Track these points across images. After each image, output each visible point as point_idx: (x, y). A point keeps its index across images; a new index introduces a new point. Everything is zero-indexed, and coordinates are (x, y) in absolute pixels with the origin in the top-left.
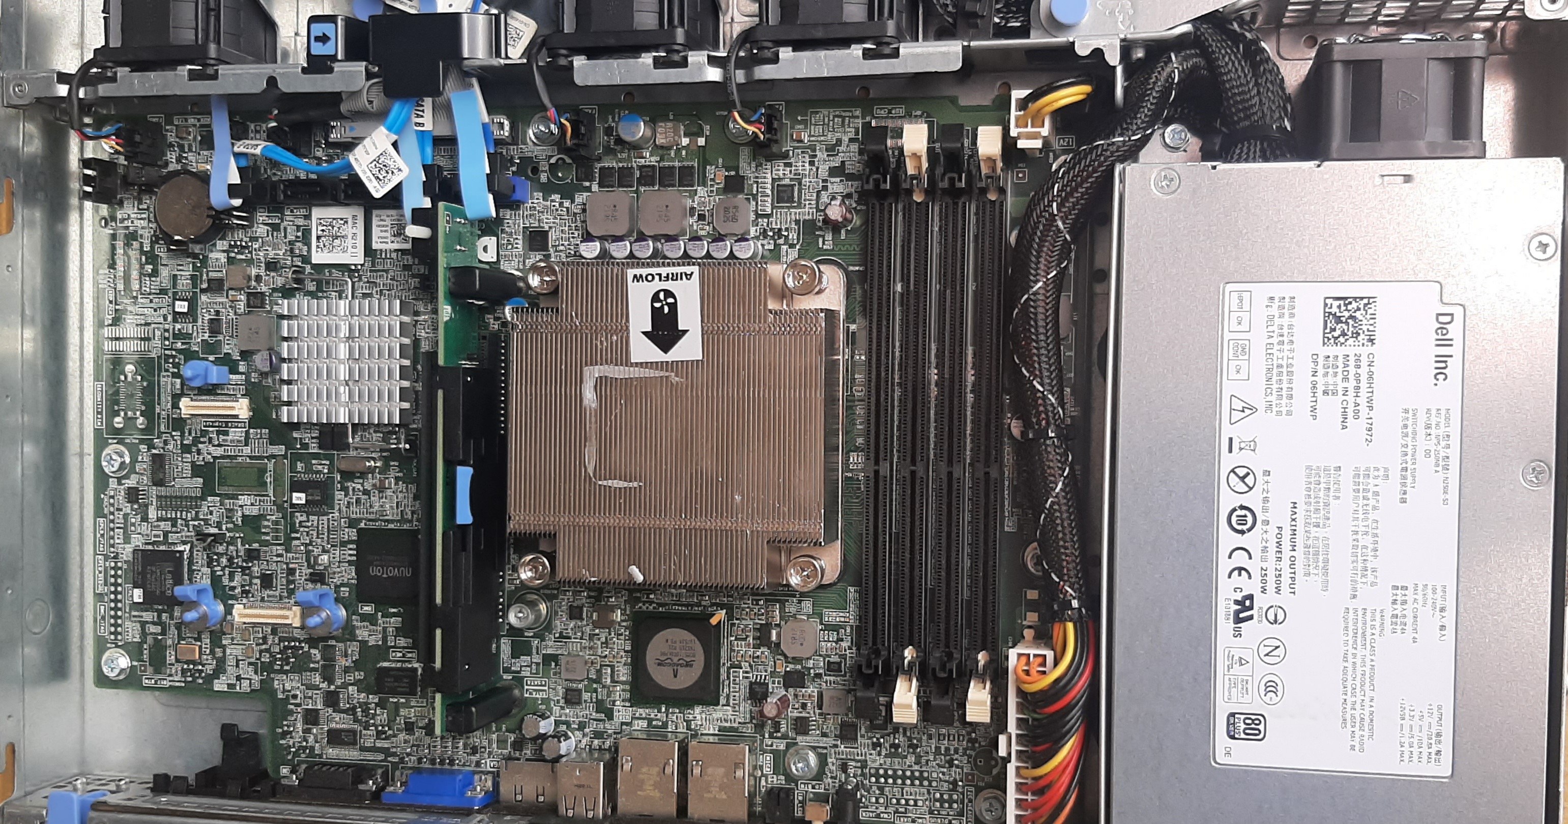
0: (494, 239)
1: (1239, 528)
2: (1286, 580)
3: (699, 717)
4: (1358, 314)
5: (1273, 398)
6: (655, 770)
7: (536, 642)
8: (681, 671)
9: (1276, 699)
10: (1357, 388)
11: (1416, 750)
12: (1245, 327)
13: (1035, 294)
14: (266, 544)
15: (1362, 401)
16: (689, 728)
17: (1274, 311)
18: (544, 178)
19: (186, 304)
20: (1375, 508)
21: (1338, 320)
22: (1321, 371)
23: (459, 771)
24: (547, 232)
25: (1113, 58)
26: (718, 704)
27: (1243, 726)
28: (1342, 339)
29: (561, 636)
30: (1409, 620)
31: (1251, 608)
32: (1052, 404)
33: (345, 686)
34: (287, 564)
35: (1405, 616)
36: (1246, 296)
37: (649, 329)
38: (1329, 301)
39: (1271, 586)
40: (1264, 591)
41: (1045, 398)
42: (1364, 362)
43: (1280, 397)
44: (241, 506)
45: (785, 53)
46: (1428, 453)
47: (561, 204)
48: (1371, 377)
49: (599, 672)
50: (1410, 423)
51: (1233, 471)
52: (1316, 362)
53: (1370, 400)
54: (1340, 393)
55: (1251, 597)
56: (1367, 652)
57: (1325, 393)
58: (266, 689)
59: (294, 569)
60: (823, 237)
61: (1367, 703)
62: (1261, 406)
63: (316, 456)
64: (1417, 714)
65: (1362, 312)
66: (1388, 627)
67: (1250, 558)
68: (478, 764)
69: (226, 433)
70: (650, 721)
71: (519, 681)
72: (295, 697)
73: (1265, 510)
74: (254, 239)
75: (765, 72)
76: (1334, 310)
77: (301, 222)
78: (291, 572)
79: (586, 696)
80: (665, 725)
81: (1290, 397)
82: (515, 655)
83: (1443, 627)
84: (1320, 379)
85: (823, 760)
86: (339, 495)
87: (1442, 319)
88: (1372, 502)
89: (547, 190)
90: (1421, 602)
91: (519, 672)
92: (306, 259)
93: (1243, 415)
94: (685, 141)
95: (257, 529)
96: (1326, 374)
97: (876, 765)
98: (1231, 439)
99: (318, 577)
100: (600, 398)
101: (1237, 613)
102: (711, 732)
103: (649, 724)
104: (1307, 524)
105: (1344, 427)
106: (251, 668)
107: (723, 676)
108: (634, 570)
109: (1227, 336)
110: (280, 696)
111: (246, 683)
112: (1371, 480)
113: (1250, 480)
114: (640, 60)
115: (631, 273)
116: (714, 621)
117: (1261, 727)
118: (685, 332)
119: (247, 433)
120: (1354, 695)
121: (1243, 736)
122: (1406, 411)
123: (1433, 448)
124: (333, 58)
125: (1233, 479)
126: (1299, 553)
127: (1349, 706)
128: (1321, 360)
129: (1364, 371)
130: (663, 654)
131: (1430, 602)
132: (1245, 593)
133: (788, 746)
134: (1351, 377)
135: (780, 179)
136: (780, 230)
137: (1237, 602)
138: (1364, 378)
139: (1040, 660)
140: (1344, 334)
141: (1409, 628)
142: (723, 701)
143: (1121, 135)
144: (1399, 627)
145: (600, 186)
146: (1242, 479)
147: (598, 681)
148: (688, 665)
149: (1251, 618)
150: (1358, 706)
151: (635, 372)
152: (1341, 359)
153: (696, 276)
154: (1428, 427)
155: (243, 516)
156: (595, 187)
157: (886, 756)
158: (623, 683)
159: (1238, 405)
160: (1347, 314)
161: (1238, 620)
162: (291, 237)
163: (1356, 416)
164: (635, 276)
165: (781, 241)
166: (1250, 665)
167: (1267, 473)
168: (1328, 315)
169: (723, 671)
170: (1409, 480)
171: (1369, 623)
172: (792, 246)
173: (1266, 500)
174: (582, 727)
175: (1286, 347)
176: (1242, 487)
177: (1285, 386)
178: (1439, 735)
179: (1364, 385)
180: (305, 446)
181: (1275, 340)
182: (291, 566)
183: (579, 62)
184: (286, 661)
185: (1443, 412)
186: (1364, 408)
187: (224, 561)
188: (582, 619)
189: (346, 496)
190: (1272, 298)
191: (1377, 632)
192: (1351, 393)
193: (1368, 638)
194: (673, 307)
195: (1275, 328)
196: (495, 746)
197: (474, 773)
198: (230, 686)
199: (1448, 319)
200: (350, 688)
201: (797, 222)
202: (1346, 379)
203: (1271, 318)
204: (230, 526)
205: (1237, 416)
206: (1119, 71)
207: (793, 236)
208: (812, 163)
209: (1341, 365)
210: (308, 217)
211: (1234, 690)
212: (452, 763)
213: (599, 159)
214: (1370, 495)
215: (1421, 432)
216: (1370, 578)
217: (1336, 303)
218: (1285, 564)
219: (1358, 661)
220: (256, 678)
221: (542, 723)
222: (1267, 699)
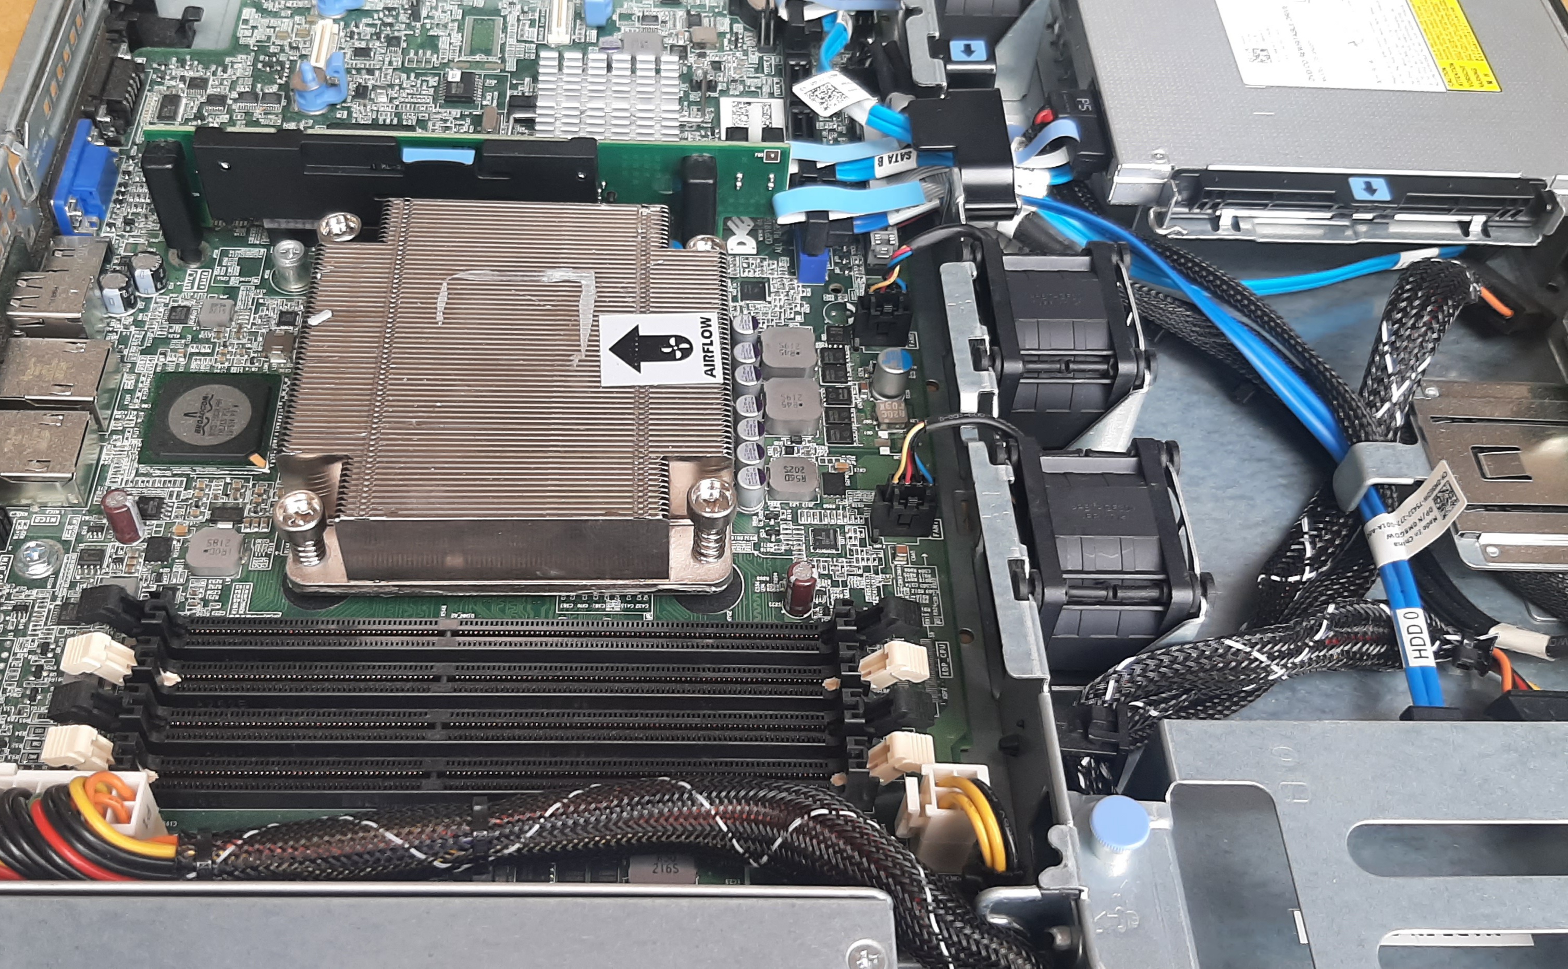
0: (755, 252)
3: (126, 443)
6: (60, 377)
7: (256, 280)
8: (192, 421)
13: (691, 797)
14: (405, 52)
16: (114, 432)
18: (829, 297)
23: (107, 208)
24: (765, 299)
25: (1050, 882)
26: (139, 463)
29: (259, 305)
32: (522, 831)
33: (230, 112)
34: (380, 69)
37: (642, 333)
41: (535, 820)
44: (449, 35)
45: (1006, 472)
47: (797, 313)
49: (207, 341)
58: (237, 47)
59: (373, 75)
60: (771, 581)
63: (502, 95)
68: (110, 225)
69: (531, 25)
70: (131, 392)
71: (209, 264)
72: (225, 71)
74: (745, 53)
75: (978, 452)
77: (766, 89)
78: (370, 72)
79: (178, 328)
80: (123, 407)
82: (241, 262)
85: (40, 584)
86: (456, 112)
89: (815, 301)
91: (220, 264)
92: (724, 93)
94: (884, 435)
95: (422, 46)
99: (361, 92)
100: (554, 285)
102: (103, 458)
103: (128, 391)
106: (264, 38)
107: (177, 470)
108: (326, 316)
110: (228, 60)
111: (249, 33)
114: (978, 325)
116: (255, 458)
118: (639, 369)
119: (532, 42)
124: (948, 60)
130: (219, 402)
133: (67, 542)
135: (844, 533)
136: (778, 533)
142: (143, 469)
145: (822, 349)
147: (195, 340)
148: (199, 429)
151: (585, 322)
153: (710, 380)
155: (438, 37)
156: (820, 345)
158: (188, 365)
162: (748, 82)
164: (708, 319)
165: (763, 535)
169: (186, 470)
172: (757, 546)
174: (138, 324)
180: (514, 87)
182: (377, 73)
184: (265, 64)
187: (390, 20)
188: (279, 324)
189: (455, 118)
194: (670, 358)
196: (131, 240)
197: (101, 219)
198: (246, 22)
200: (228, 116)
201: (789, 552)
204: (428, 26)
207: (771, 548)
208: (867, 569)
210: (771, 95)
212: (117, 201)
213: (855, 349)
220: (252, 42)
221: (148, 273)
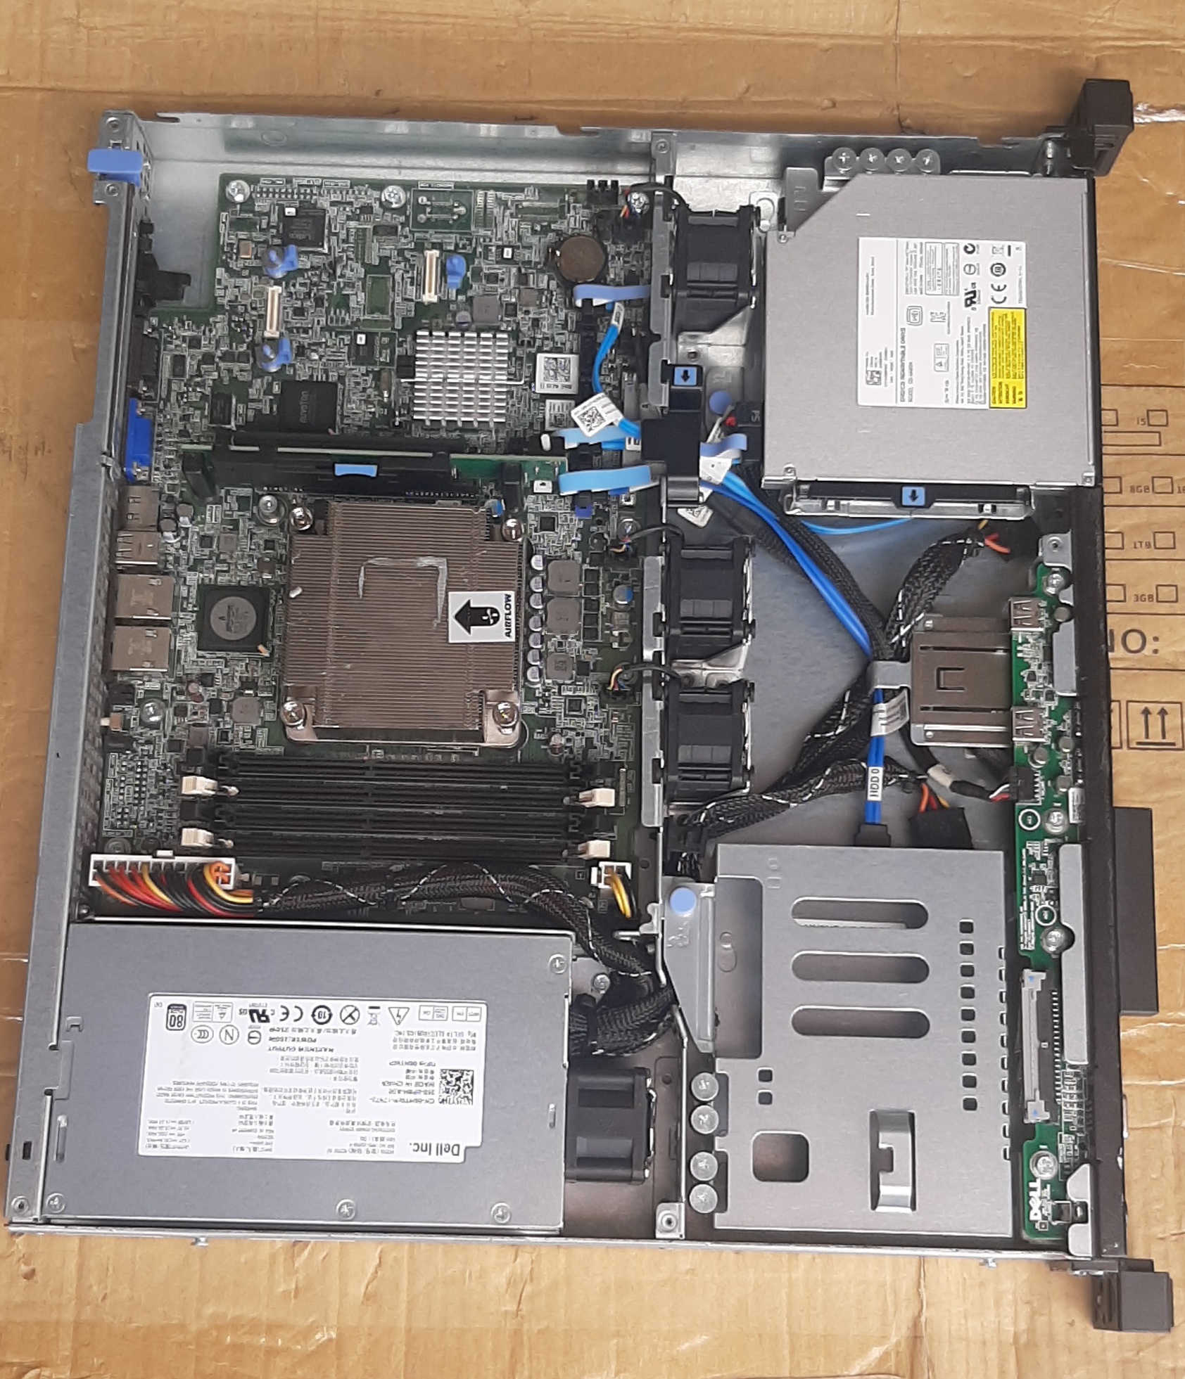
0: (550, 491)
1: (316, 1013)
2: (279, 1044)
3: (189, 635)
4: (461, 1093)
5: (406, 1036)
6: (151, 603)
7: (248, 514)
8: (224, 623)
9: (195, 1037)
10: (410, 1092)
11: (157, 1131)
12: (456, 1017)
13: (488, 878)
14: (328, 313)
15: (402, 1095)
16: (182, 627)
17: (466, 1037)
18: (594, 528)
19: (510, 257)
20: (327, 1104)
21: (458, 1079)
22: (423, 1068)
23: (152, 455)
24: (554, 530)
25: (644, 929)
26: (198, 649)
27: (177, 1015)
28: (444, 1082)
29: (253, 534)
30: (249, 1127)
31: (260, 1021)
32: (410, 891)
33: (218, 369)
34: (311, 328)
35: (251, 1123)
36: (477, 1018)
37: (472, 605)
38: (471, 1073)
39: (274, 1034)
40: (272, 1030)
41: (415, 885)
42: (428, 1097)
43: (406, 1040)
44: (356, 294)
45: (659, 705)
46: (363, 1139)
47: (573, 541)
48: (417, 1101)
49: (224, 561)
50: (385, 1126)
51: (356, 1009)
52: (429, 1064)
53: (402, 1100)
54: (408, 1081)
55: (267, 1020)
56: (227, 1099)
57: (408, 1071)
58: (217, 308)
59: (307, 333)
60: (543, 732)
61: (192, 1099)
62: (400, 1028)
63: (393, 352)
64: (182, 1132)
65: (463, 1095)
66: (244, 1113)
67: (296, 1020)
68: (157, 469)
69: (412, 284)
70: (187, 599)
71: (219, 501)
72: (211, 331)
73: (328, 1031)
74: (556, 310)
75: (648, 690)
76: (465, 1077)
77: (568, 345)
78: (306, 331)
79: (207, 551)
80: (183, 610)
81: (406, 1047)
82: (239, 498)
83: (242, 1149)
84: (418, 1067)
85: (155, 726)
86: (363, 369)
87: (456, 1148)
88: (331, 1102)
89: (584, 531)
90: (261, 1134)
91: (226, 501)
92: (540, 350)
93: (395, 1015)
94: (616, 633)
95: (337, 306)
96: (421, 1072)
97: (150, 766)
98: (378, 1008)
99: (301, 351)
100: (425, 568)
101: (256, 1011)
102: (178, 644)
103: (183, 598)
104: (317, 1058)
105: (384, 1083)
106: (233, 298)
107: (219, 654)
108: (299, 591)
109: (450, 1006)
110: (211, 320)
111: (221, 293)
112: (346, 1102)
113: (349, 1020)
114: (659, 604)
115: (512, 593)
116: (261, 647)
117: (176, 1027)
118: (469, 631)
119: (412, 300)
120: (197, 1090)
121: (170, 1015)
122: (393, 1125)
123: (367, 1142)
124: (672, 383)
125: (350, 1010)
126: (297, 1053)
127: (189, 1087)
128: (430, 1068)
129: (422, 1096)
130: (237, 609)
131: (260, 1140)
132: (270, 1017)
133: (165, 701)
134: (418, 1088)
135: (586, 702)
136: (549, 701)
137: (264, 1011)
138: (417, 1096)
139: (226, 880)
140: (448, 1083)
141: (243, 1127)
142: (201, 653)
143: (593, 935)
144: (243, 1120)
145: (586, 570)
146: (350, 1015)
147: (218, 561)
148: (228, 629)
149: (253, 1020)
150: (189, 1092)
151: (441, 595)
152: (430, 1081)
153: (508, 639)
154: (382, 1139)
155: (348, 295)
156: (586, 567)
157: (157, 773)
158: (216, 579)
159: (402, 1012)
160: (462, 1085)
161: (252, 1012)
162: (557, 338)
163: (391, 1092)
164: (509, 596)
165: (541, 701)
166: (219, 1020)
167: (354, 1032)
168: (462, 1072)
169: (222, 654)
170: (345, 1127)
171: (247, 1100)
172: (537, 710)
173: (335, 1031)
174: (184, 548)
175: (441, 1045)
176: (345, 1015)
177: (414, 1044)
178: (167, 1147)
179: (412, 1097)
180: (400, 345)
181: (446, 1038)
182: (310, 332)
183: (661, 560)
184: (238, 324)
185: (391, 1149)
186: (397, 1096)
187: (315, 279)
188: (265, 549)
189: (363, 375)
190: (475, 1035)
191: (241, 1106)
192: (407, 1088)
193: (237, 1100)
194: (487, 623)
195: (454, 1037)
196: (170, 482)
197: (150, 466)
198: (219, 281)
199: (455, 1152)
200: (216, 373)
201: (554, 714)
202: (417, 1084)
203: (461, 1034)
204: (342, 285)
205: (395, 1012)
206: (637, 933)
207: (544, 711)
208: (596, 725)
209: (425, 1081)
210: (571, 352)
211: (202, 1009)
212: (158, 450)
213: (606, 570)
214: (336, 1100)
215: (379, 1134)
216: (279, 1101)
217: (469, 1078)
218: (292, 1044)
219: (221, 1093)
220: (225, 301)
221: (187, 519)
222: (196, 1031)
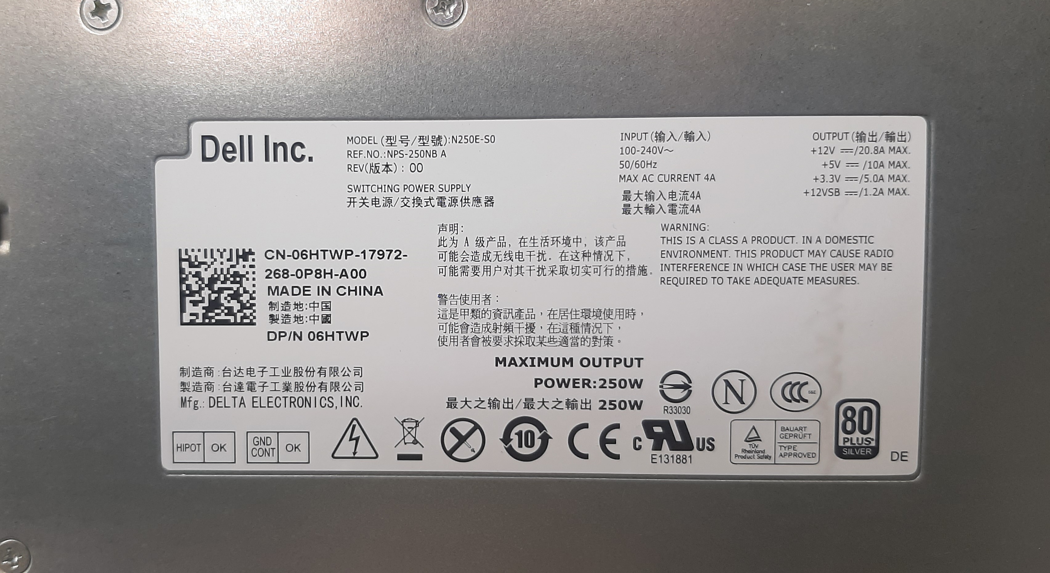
1: (538, 443)
2: (620, 372)
4: (206, 275)
5: (337, 396)
9: (813, 385)
10: (318, 274)
11: (886, 172)
12: (227, 440)
15: (337, 266)
17: (202, 397)
20: (501, 244)
21: (215, 305)
22: (293, 327)
27: (857, 434)
28: (245, 298)
30: (678, 186)
31: (665, 424)
35: (673, 195)
36: (180, 439)
38: (187, 318)
39: (630, 394)
40: (637, 405)
42: (279, 264)
43: (336, 386)
46: (416, 168)
48: (303, 255)
50: (370, 196)
51: (450, 454)
52: (281, 335)
53: (336, 255)
54: (326, 298)
55: (648, 425)
56: (732, 248)
57: (326, 320)
61: (815, 247)
62: (351, 413)
64: (828, 172)
65: (202, 269)
66: (692, 218)
67: (586, 426)
73: (509, 404)
76: (199, 310)
81: (334, 371)
83: (689, 136)
84: (305, 328)
87: (210, 153)
88: (493, 247)
90: (648, 171)
93: (362, 439)
96: (298, 319)
98: (401, 457)
101: (674, 446)
104: (529, 342)
105: (379, 291)
109: (241, 466)
112: (459, 250)
113: (463, 428)
117: (858, 406)
120: (802, 267)
121: (872, 435)
122: (352, 201)
123: (407, 161)
125: (463, 452)
126: (576, 353)
127: (820, 274)
128: (277, 327)
129: (292, 265)
131: (648, 157)
132: (642, 434)
134: (301, 283)
137: (657, 447)
138: (303, 264)
140: (236, 296)
141: (690, 186)
144: (691, 202)
146: (462, 439)
149: (682, 425)
150: (818, 260)
152: (275, 299)
154: (375, 169)
159: (347, 448)
160: (206, 292)
161: (687, 445)
163: (361, 274)
166: (757, 425)
167: (452, 403)
168: (207, 321)
170: (459, 194)
171: (684, 247)
173: (494, 404)
175: (257, 379)
176: (475, 440)
177: (317, 379)
178: (861, 137)
179: (313, 264)
181: (247, 395)
185: (352, 147)
186: (350, 264)
190: (183, 403)
191: (698, 234)
192: (325, 282)
193: (707, 247)
195: (229, 396)
199: (210, 144)
202: (305, 290)
203: (215, 403)
205: (364, 449)
209: (284, 298)
211: (801, 449)
214: (482, 251)
215: (383, 178)
216: (612, 246)
217: (190, 308)
218: (591, 373)
219: (745, 261)
222: (812, 399)
